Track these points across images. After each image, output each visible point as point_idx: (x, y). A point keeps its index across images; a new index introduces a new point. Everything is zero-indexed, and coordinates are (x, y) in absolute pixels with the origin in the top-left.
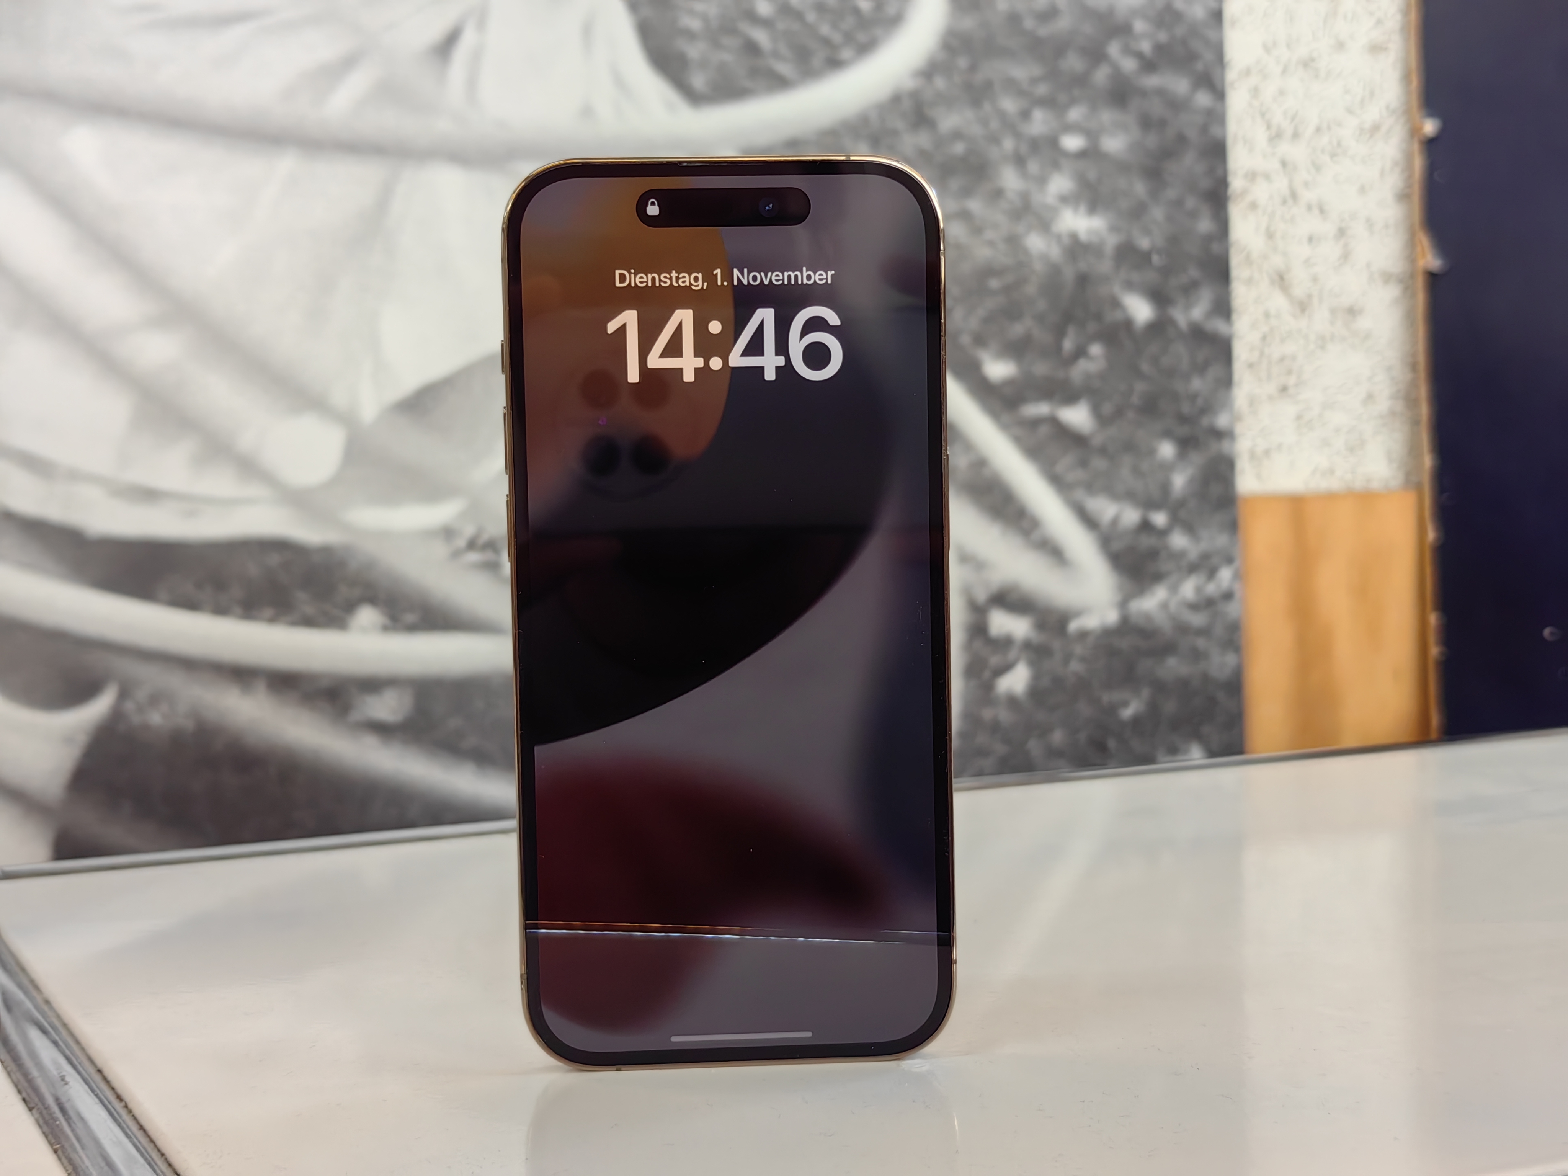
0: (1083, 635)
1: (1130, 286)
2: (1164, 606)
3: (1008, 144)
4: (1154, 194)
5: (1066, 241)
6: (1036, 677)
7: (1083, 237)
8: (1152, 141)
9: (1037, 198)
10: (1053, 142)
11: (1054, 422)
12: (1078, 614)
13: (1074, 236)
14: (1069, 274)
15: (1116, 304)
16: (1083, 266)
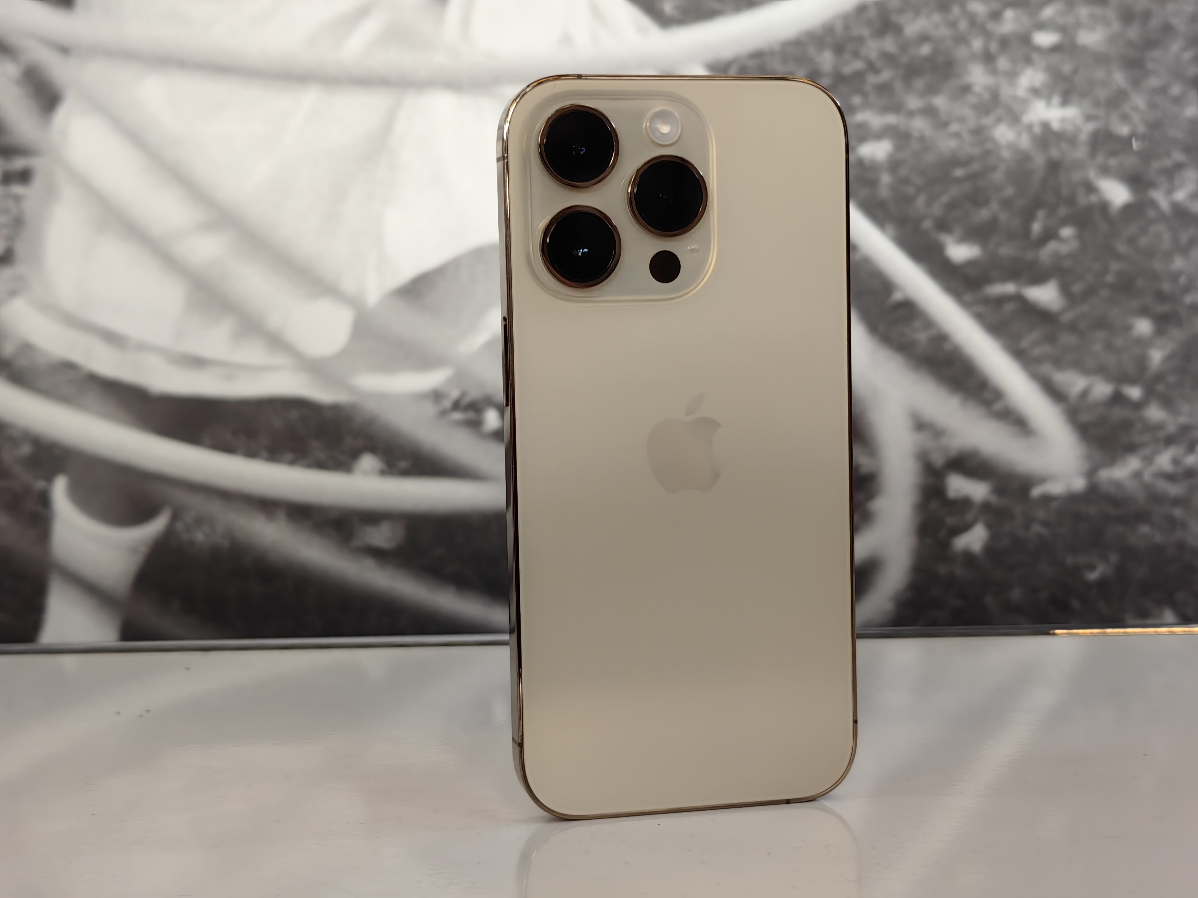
0: (1046, 499)
1: (1105, 171)
2: (1137, 475)
3: (977, 44)
4: (1136, 83)
5: (1037, 130)
6: (994, 536)
7: (1056, 126)
8: (1133, 32)
9: (1006, 92)
10: (1025, 39)
11: (1019, 298)
12: (1042, 480)
13: (1046, 126)
14: (1039, 160)
15: (1091, 188)
16: (1055, 153)
